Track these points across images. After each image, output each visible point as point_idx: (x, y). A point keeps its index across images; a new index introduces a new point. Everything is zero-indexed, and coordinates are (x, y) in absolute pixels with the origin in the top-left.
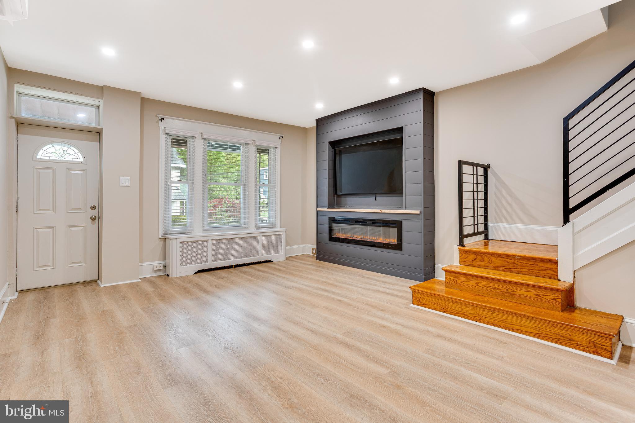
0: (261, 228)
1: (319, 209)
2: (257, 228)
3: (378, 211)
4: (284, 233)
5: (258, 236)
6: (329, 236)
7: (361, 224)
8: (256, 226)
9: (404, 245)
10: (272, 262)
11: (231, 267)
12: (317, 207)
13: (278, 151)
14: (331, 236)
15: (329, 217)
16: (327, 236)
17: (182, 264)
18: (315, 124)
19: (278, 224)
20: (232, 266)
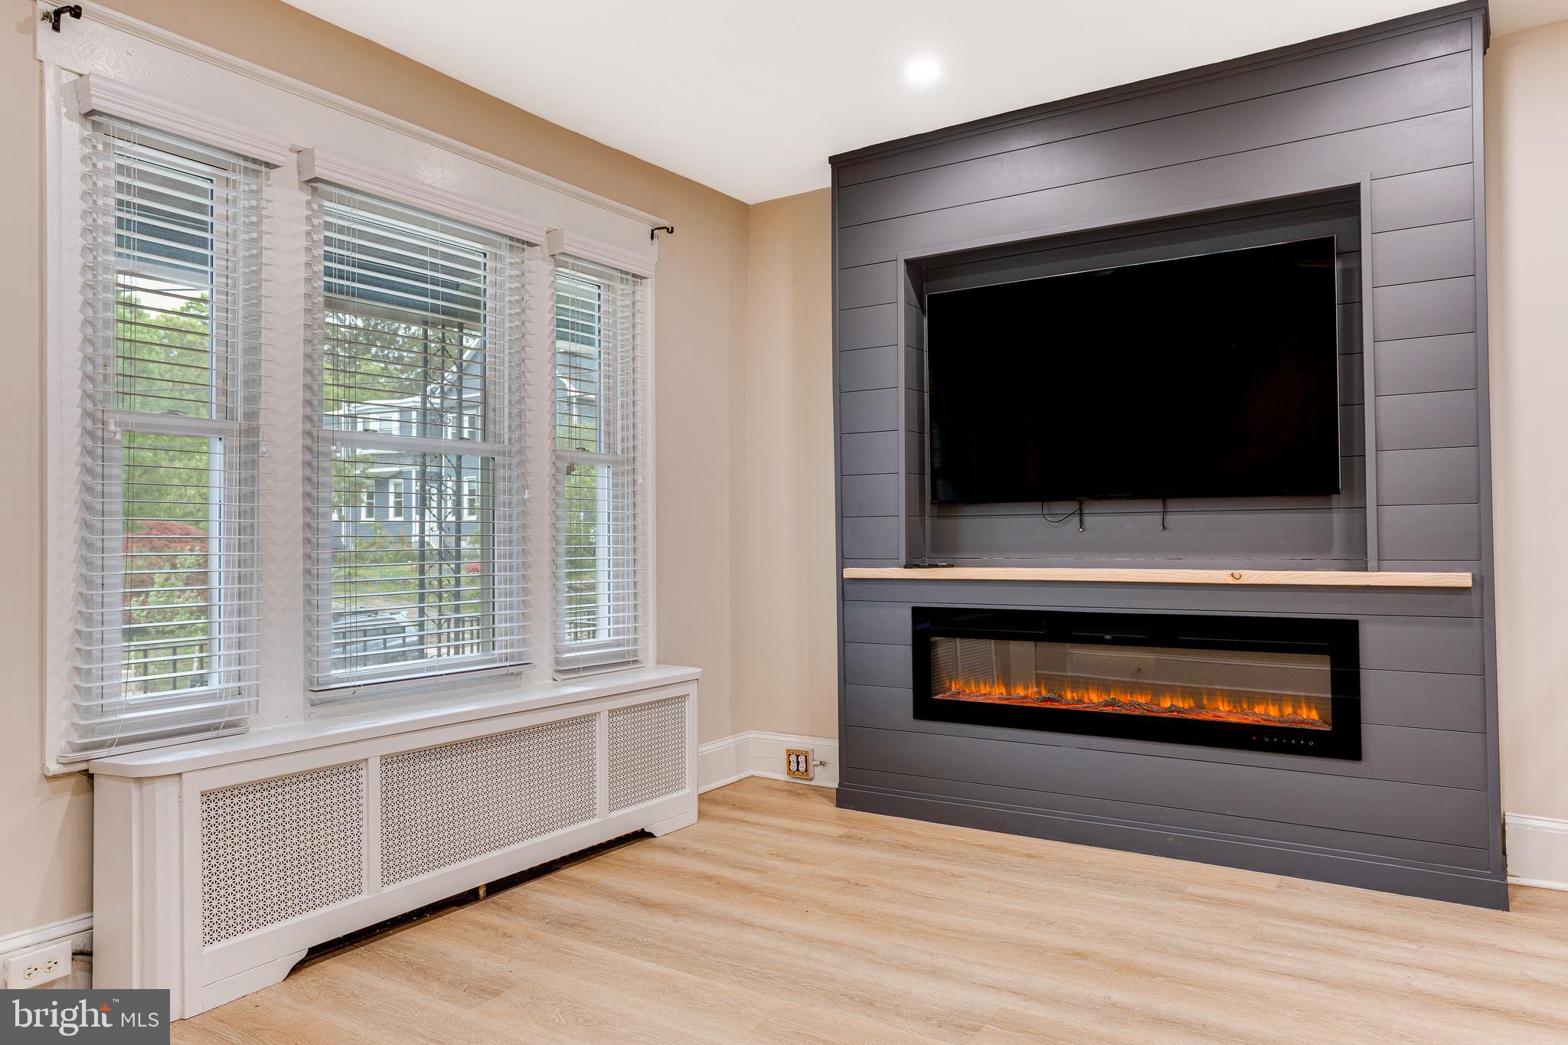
0: (585, 669)
1: (850, 573)
2: (567, 671)
3: (1222, 576)
4: (692, 689)
5: (591, 718)
6: (914, 695)
7: (1108, 637)
8: (557, 662)
9: (1372, 735)
10: (651, 835)
11: (468, 898)
12: (843, 561)
13: (647, 292)
14: (930, 695)
15: (915, 610)
16: (904, 695)
17: (215, 929)
18: (824, 179)
19: (649, 649)
20: (477, 889)
